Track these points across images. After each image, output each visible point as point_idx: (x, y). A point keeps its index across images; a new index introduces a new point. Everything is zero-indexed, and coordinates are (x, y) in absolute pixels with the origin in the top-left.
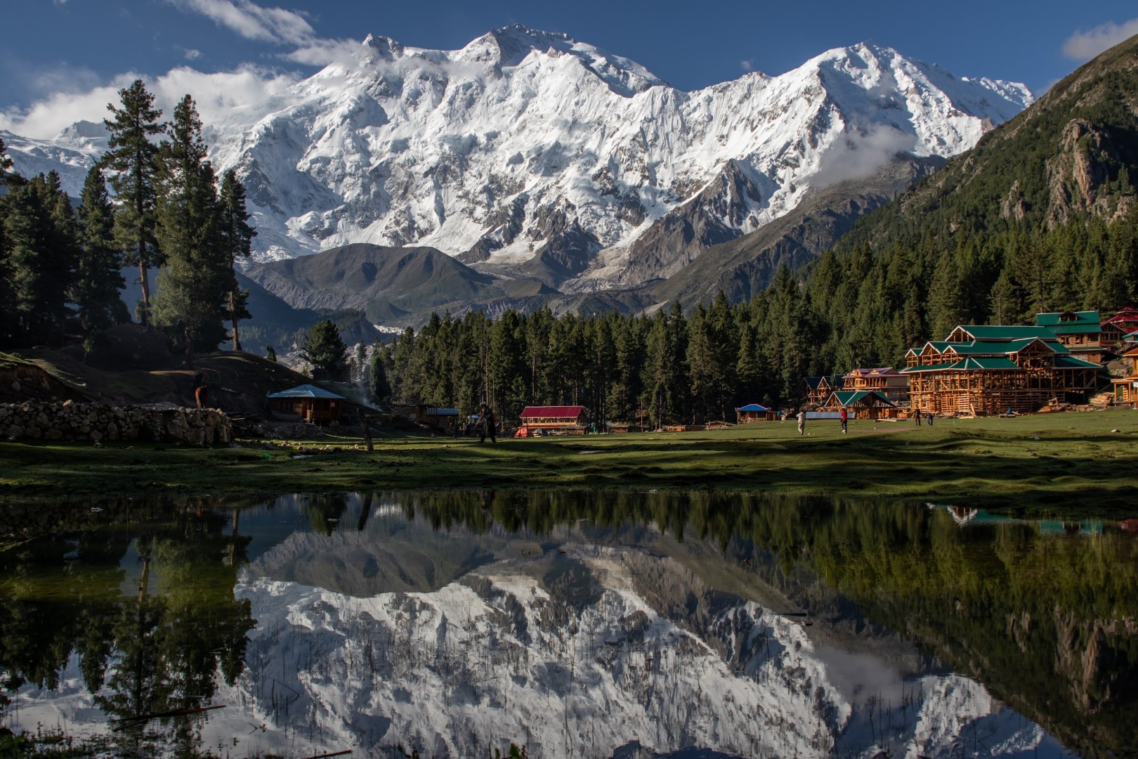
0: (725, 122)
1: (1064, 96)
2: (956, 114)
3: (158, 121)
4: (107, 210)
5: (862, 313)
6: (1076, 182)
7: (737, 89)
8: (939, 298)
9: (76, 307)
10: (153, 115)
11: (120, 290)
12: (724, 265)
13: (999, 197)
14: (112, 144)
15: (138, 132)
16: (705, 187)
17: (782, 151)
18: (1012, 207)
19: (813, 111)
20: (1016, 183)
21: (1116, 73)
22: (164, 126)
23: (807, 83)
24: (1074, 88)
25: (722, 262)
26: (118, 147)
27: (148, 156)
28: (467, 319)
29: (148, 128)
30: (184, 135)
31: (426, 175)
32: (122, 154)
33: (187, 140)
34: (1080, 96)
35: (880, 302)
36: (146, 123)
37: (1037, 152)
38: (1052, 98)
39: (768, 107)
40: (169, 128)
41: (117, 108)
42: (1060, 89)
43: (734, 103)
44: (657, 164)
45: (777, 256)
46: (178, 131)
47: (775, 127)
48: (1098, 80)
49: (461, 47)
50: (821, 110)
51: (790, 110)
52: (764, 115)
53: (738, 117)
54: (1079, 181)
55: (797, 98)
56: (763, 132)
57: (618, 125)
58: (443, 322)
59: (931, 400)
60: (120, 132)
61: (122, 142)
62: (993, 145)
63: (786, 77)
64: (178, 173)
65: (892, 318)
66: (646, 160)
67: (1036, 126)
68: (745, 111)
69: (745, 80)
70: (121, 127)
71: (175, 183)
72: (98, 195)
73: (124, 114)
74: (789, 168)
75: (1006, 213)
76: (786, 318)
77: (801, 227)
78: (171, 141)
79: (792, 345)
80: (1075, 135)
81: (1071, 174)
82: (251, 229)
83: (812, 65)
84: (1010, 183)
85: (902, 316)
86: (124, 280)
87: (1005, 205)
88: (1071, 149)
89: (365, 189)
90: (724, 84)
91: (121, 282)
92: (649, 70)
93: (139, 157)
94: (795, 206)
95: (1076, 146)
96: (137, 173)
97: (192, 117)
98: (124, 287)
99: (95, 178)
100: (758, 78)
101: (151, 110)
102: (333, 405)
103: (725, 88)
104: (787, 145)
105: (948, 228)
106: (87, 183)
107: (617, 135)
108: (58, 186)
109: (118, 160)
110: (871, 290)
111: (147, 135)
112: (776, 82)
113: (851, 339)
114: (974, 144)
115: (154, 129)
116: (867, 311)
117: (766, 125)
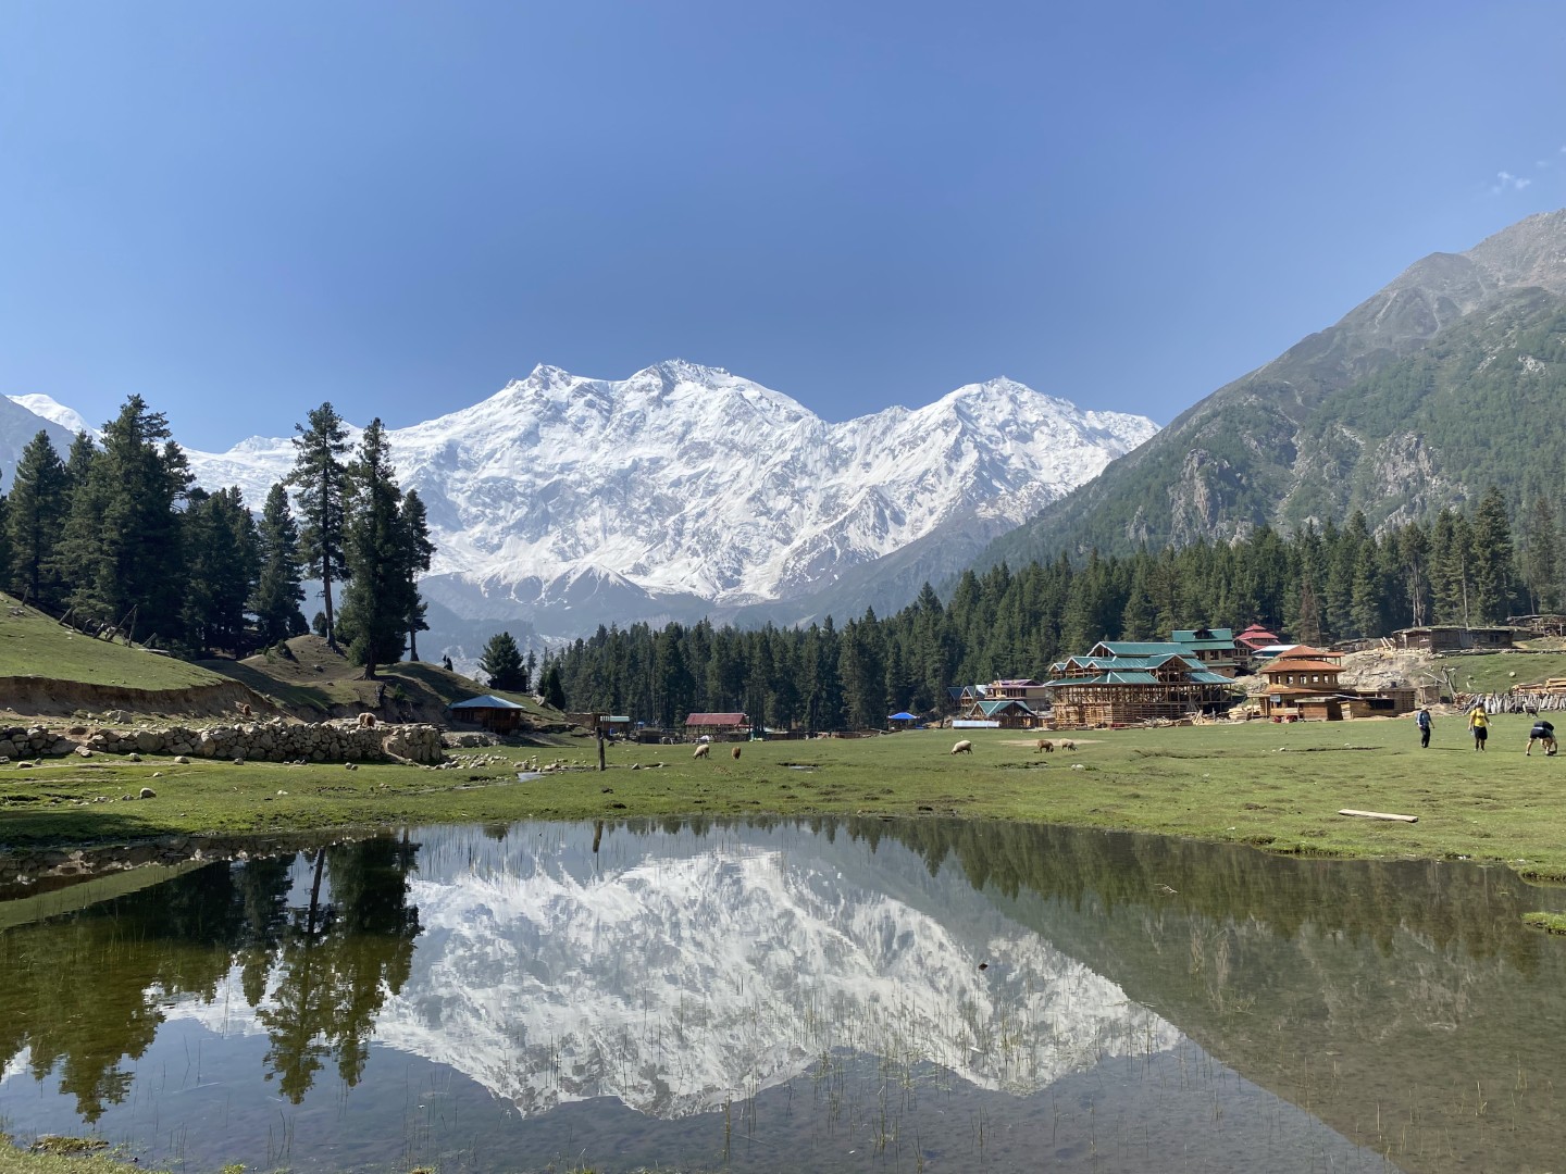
0: (868, 452)
1: (1185, 427)
2: (1082, 444)
3: (345, 441)
4: (288, 524)
5: (1000, 627)
6: (1197, 508)
7: (879, 422)
8: (1073, 616)
9: (255, 618)
10: (340, 436)
11: (299, 602)
12: (868, 582)
13: (1124, 521)
14: (300, 461)
15: (325, 451)
16: (850, 510)
17: (921, 479)
18: (1137, 531)
19: (951, 440)
20: (1140, 508)
21: (1233, 407)
22: (352, 446)
23: (945, 416)
24: (1194, 421)
25: (866, 579)
26: (305, 465)
27: (335, 474)
28: (632, 631)
29: (335, 447)
30: (373, 457)
31: (592, 495)
32: (308, 472)
33: (375, 461)
34: (1198, 428)
35: (1017, 619)
36: (333, 443)
37: (1160, 479)
38: (1173, 430)
39: (908, 437)
40: (357, 448)
41: (305, 429)
42: (1180, 421)
43: (878, 433)
44: (805, 490)
45: (917, 574)
46: (366, 452)
47: (915, 456)
48: (1215, 415)
49: (626, 378)
50: (957, 441)
51: (929, 440)
52: (904, 445)
53: (880, 446)
54: (1200, 506)
55: (934, 430)
56: (904, 459)
57: (770, 453)
58: (609, 632)
59: (1076, 712)
60: (307, 450)
61: (309, 460)
62: (1117, 473)
63: (926, 410)
64: (364, 492)
65: (1030, 634)
66: (797, 485)
67: (1157, 456)
68: (888, 441)
69: (888, 413)
70: (308, 447)
71: (362, 500)
72: (281, 510)
73: (311, 434)
74: (927, 493)
75: (1132, 535)
76: (930, 633)
77: (939, 549)
78: (359, 461)
79: (936, 658)
80: (1196, 466)
81: (1192, 500)
82: (431, 546)
83: (950, 399)
84: (1135, 508)
85: (1038, 631)
86: (303, 592)
87: (1131, 529)
88: (1192, 477)
89: (533, 507)
90: (868, 416)
91: (300, 595)
92: (799, 402)
93: (326, 476)
94: (933, 528)
95: (1197, 475)
96: (324, 491)
97: (381, 438)
98: (303, 599)
99: (278, 496)
100: (899, 411)
101: (338, 430)
102: (513, 714)
103: (867, 422)
104: (926, 473)
105: (1077, 548)
106: (270, 498)
107: (771, 462)
108: (240, 500)
109: (304, 478)
110: (1009, 609)
111: (333, 456)
112: (915, 415)
113: (991, 653)
114: (1099, 472)
115: (341, 449)
116: (1006, 628)
117: (906, 454)
